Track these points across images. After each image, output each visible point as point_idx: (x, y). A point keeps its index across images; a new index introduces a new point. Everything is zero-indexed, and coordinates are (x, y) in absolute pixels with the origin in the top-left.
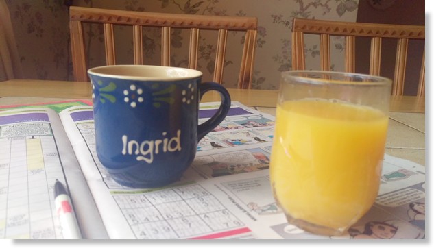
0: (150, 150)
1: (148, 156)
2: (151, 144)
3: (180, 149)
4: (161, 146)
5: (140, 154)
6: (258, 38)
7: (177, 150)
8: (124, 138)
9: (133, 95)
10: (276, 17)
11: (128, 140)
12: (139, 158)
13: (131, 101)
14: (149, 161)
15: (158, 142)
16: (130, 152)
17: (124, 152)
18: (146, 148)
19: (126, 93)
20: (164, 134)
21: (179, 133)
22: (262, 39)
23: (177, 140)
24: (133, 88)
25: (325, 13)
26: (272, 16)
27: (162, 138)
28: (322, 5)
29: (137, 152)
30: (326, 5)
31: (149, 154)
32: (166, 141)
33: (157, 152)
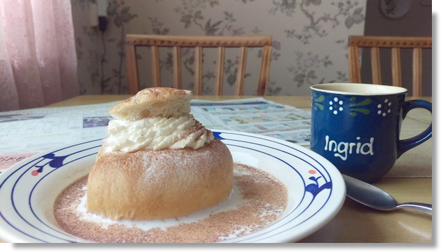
0: (345, 150)
1: (343, 154)
2: (346, 145)
3: (372, 154)
4: (355, 148)
5: (337, 152)
6: (273, 52)
7: (369, 154)
8: (327, 138)
9: (336, 106)
10: (289, 32)
11: (330, 140)
12: (336, 155)
13: (334, 110)
14: (344, 159)
15: (352, 144)
16: (330, 149)
17: (326, 149)
18: (342, 147)
19: (331, 103)
20: (358, 138)
21: (372, 140)
22: (278, 52)
23: (370, 145)
24: (336, 99)
25: (334, 26)
26: (286, 31)
27: (356, 142)
28: (331, 19)
29: (335, 150)
30: (335, 19)
31: (344, 152)
32: (359, 144)
33: (351, 152)
